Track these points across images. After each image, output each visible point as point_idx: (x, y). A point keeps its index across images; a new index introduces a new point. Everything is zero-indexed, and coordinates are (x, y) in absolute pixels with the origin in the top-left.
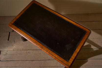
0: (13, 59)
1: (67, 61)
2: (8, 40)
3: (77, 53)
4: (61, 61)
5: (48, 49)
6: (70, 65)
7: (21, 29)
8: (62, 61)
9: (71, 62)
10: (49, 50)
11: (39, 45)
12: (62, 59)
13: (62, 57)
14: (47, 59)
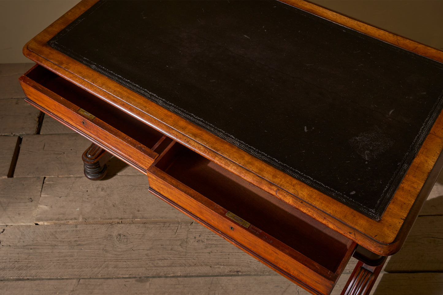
0: (33, 272)
1: (372, 217)
2: (11, 174)
3: (425, 176)
4: (333, 217)
5: (247, 158)
6: (391, 239)
7: (94, 66)
8: (338, 216)
9: (399, 223)
10: (259, 164)
11: (195, 136)
12: (340, 205)
13: (337, 199)
14: (227, 270)
